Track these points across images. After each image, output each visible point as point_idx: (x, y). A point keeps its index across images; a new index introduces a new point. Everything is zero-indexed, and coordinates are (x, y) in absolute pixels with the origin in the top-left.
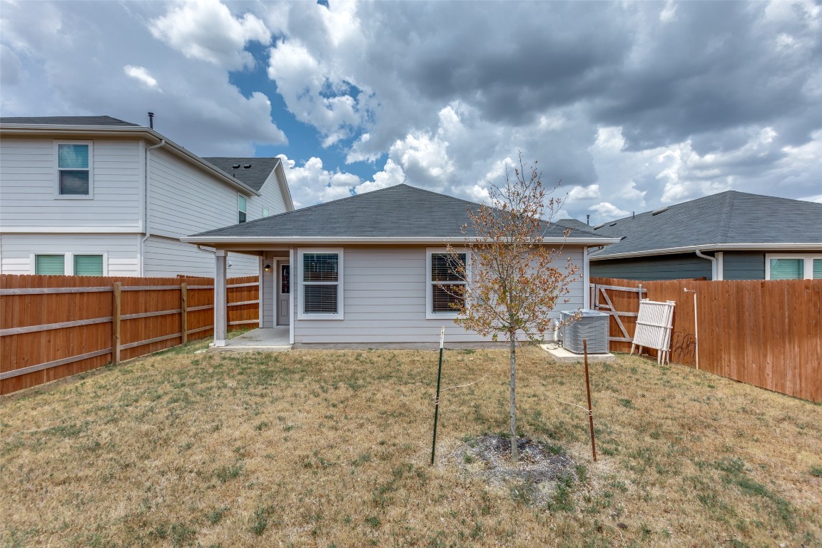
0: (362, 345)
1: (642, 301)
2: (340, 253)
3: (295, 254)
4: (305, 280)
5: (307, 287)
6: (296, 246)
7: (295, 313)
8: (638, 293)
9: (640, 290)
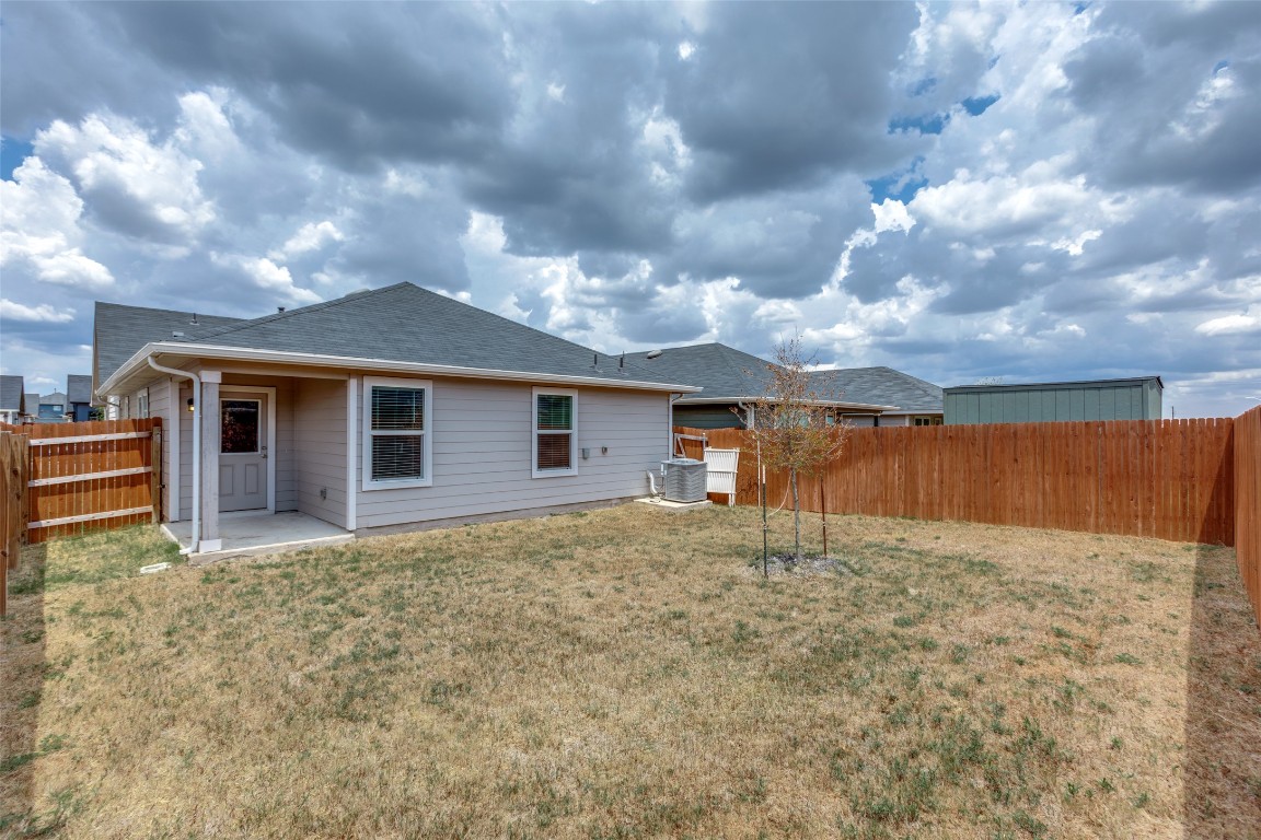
0: (454, 521)
1: (706, 449)
2: (428, 388)
3: (361, 387)
4: (373, 428)
5: (375, 438)
6: (361, 373)
7: (360, 481)
8: (702, 442)
9: (705, 439)
